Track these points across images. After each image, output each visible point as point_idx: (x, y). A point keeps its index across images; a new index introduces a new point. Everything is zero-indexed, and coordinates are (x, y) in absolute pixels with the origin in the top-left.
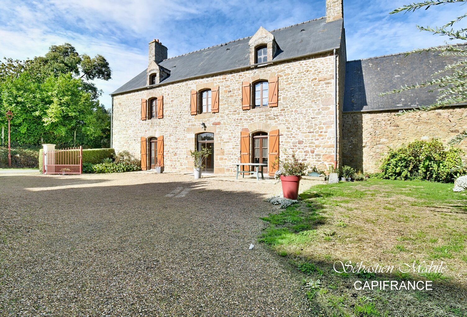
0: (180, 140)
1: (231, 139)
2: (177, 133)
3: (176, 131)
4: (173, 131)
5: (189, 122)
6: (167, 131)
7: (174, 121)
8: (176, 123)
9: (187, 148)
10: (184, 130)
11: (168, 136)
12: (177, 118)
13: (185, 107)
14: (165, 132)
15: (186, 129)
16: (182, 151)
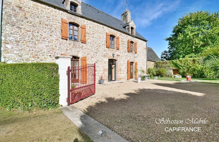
0: (99, 62)
1: (124, 64)
2: (97, 56)
3: (97, 55)
4: (94, 55)
5: (105, 51)
6: (89, 54)
7: (95, 48)
8: (96, 50)
9: (103, 67)
10: (102, 56)
11: (90, 57)
12: (97, 46)
13: (102, 41)
14: (88, 54)
15: (103, 55)
16: (101, 69)
